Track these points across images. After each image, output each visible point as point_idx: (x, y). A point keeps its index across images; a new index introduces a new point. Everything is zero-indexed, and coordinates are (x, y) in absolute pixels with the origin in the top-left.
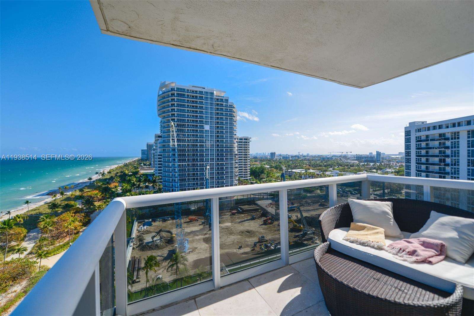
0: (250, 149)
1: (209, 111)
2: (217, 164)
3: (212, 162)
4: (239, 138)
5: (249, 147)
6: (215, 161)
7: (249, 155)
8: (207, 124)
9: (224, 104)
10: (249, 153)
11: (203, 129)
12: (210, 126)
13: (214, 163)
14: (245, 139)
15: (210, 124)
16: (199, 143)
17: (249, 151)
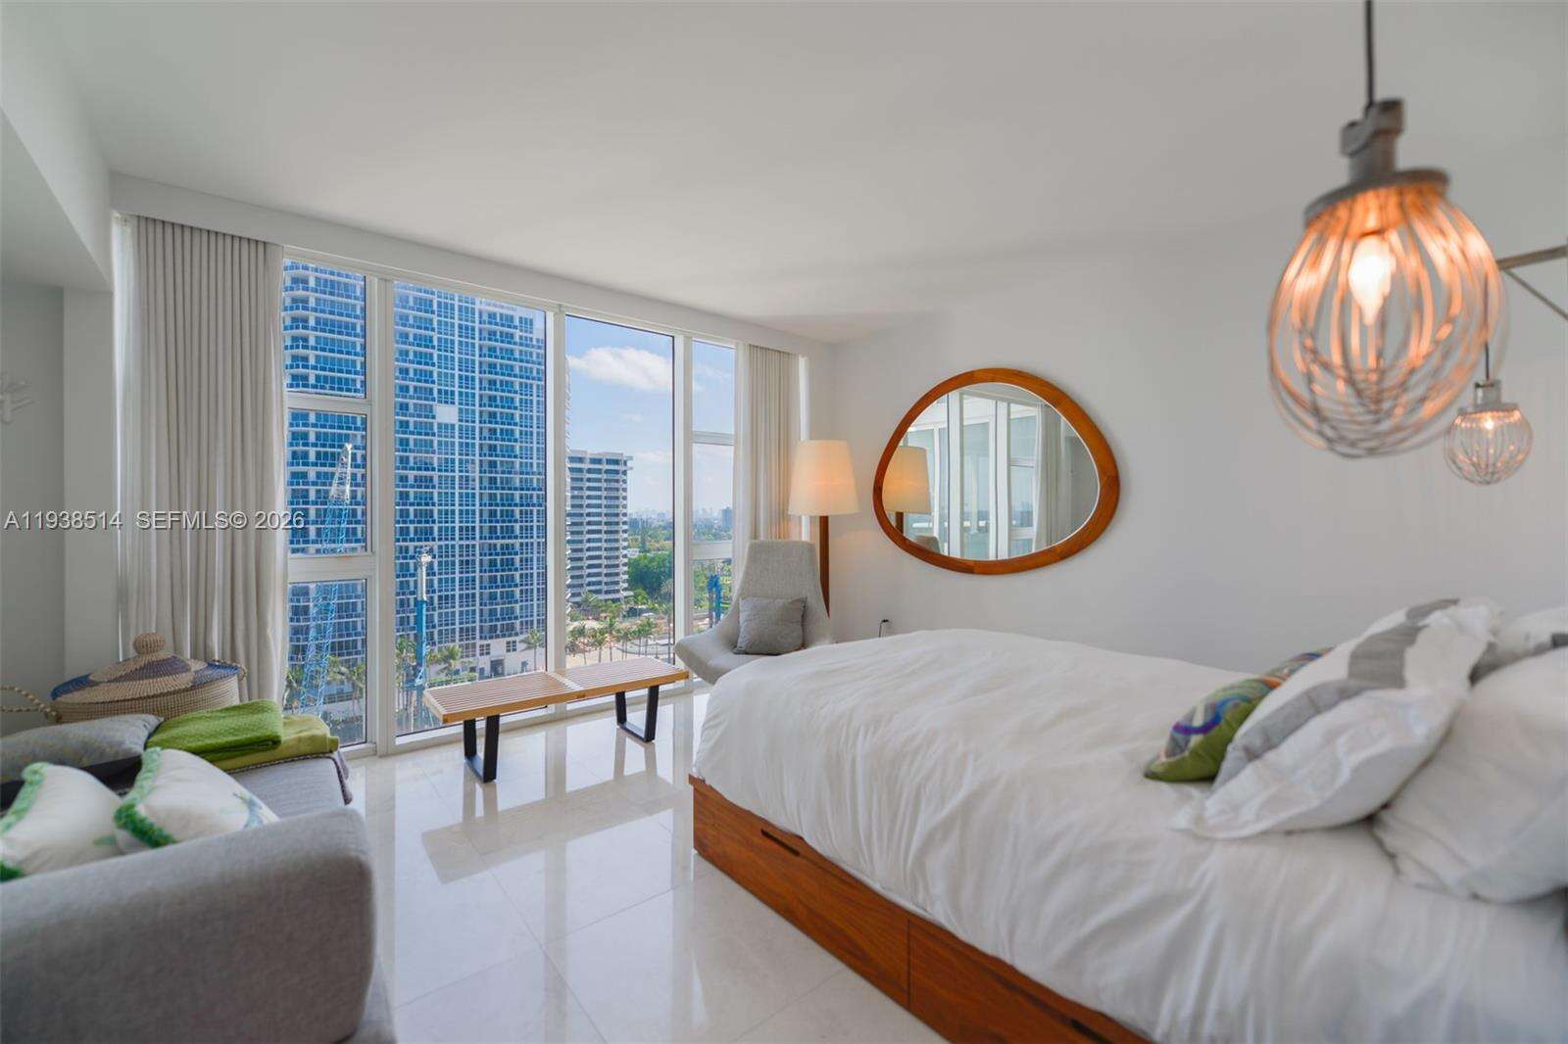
0: (629, 494)
1: (457, 356)
2: (486, 547)
3: (468, 539)
4: (588, 456)
5: (625, 490)
6: (478, 536)
7: (625, 515)
8: (446, 402)
9: (517, 333)
10: (624, 511)
11: (430, 420)
12: (460, 410)
13: (477, 542)
14: (609, 462)
15: (460, 404)
16: (413, 469)
17: (625, 502)
